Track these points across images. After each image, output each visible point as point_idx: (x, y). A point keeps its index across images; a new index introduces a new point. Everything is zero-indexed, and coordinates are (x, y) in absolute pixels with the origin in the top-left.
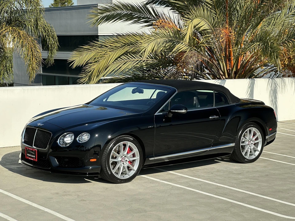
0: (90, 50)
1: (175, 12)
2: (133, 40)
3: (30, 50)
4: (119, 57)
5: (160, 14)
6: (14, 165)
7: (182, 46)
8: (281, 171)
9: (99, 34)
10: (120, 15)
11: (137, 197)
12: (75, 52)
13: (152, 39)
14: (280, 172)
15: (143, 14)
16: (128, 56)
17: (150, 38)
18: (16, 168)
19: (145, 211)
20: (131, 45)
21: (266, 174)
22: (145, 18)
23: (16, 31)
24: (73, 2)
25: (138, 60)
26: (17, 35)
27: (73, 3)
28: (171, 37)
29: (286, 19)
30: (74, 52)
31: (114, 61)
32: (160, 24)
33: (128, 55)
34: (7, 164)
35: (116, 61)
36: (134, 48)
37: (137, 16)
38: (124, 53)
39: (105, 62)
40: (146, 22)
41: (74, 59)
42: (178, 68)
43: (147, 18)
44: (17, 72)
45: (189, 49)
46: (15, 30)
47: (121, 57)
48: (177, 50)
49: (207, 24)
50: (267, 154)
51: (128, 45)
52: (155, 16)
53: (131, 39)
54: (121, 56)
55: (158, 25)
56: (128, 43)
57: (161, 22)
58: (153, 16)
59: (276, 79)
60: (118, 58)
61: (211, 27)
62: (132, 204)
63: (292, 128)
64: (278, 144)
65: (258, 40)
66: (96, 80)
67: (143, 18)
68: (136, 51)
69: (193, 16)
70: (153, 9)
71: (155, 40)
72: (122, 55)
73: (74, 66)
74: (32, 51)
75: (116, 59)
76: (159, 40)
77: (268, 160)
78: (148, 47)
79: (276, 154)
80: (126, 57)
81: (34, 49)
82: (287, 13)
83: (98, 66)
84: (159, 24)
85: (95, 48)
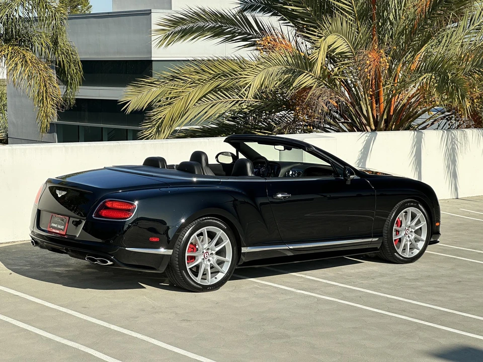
0: (155, 84)
1: (288, 24)
2: (226, 69)
3: (43, 85)
4: (204, 96)
5: (266, 27)
6: (60, 268)
7: (305, 80)
8: (478, 275)
9: (153, 59)
10: (203, 29)
11: (268, 315)
12: (131, 88)
13: (260, 68)
14: (477, 277)
15: (240, 27)
16: (218, 94)
17: (258, 67)
18: (64, 272)
19: (288, 336)
20: (224, 77)
21: (458, 280)
22: (243, 34)
23: (19, 54)
24: (90, 4)
25: (234, 101)
26: (21, 60)
27: (91, 6)
28: (290, 65)
29: (466, 36)
30: (129, 89)
31: (196, 102)
32: (269, 43)
33: (219, 92)
34: (49, 265)
35: (200, 102)
36: (227, 81)
37: (230, 31)
38: (212, 90)
39: (183, 104)
40: (244, 40)
41: (128, 99)
42: (298, 113)
43: (246, 33)
44: (14, 120)
45: (316, 83)
46: (18, 52)
47: (207, 96)
48: (298, 85)
49: (346, 44)
50: (451, 249)
51: (219, 77)
52: (258, 31)
53: (223, 67)
54: (207, 94)
55: (264, 45)
56: (219, 74)
57: (269, 40)
58: (256, 31)
59: (455, 132)
60: (202, 98)
61: (351, 49)
62: (264, 325)
63: (478, 208)
64: (463, 233)
65: (427, 69)
66: (167, 132)
67: (240, 34)
68: (231, 87)
69: (327, 31)
70: (256, 19)
71: (265, 69)
72: (210, 92)
73: (129, 110)
74: (45, 86)
75: (200, 99)
76: (270, 69)
77: (455, 258)
78: (255, 81)
79: (464, 249)
80: (215, 96)
81: (49, 83)
82: (466, 26)
83: (171, 111)
84: (267, 43)
85: (163, 82)
